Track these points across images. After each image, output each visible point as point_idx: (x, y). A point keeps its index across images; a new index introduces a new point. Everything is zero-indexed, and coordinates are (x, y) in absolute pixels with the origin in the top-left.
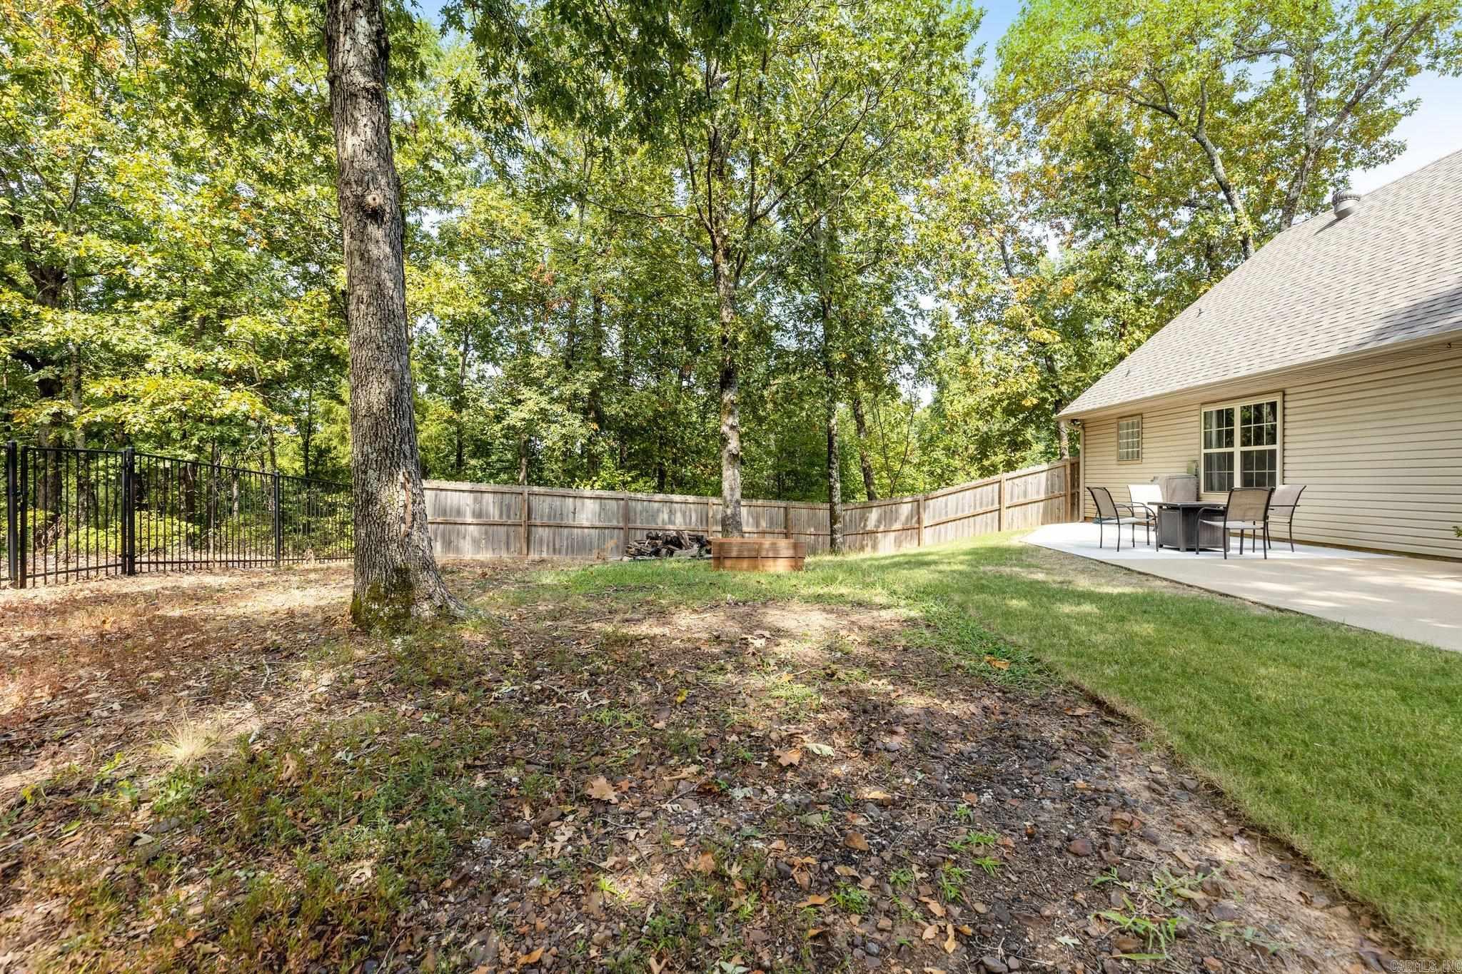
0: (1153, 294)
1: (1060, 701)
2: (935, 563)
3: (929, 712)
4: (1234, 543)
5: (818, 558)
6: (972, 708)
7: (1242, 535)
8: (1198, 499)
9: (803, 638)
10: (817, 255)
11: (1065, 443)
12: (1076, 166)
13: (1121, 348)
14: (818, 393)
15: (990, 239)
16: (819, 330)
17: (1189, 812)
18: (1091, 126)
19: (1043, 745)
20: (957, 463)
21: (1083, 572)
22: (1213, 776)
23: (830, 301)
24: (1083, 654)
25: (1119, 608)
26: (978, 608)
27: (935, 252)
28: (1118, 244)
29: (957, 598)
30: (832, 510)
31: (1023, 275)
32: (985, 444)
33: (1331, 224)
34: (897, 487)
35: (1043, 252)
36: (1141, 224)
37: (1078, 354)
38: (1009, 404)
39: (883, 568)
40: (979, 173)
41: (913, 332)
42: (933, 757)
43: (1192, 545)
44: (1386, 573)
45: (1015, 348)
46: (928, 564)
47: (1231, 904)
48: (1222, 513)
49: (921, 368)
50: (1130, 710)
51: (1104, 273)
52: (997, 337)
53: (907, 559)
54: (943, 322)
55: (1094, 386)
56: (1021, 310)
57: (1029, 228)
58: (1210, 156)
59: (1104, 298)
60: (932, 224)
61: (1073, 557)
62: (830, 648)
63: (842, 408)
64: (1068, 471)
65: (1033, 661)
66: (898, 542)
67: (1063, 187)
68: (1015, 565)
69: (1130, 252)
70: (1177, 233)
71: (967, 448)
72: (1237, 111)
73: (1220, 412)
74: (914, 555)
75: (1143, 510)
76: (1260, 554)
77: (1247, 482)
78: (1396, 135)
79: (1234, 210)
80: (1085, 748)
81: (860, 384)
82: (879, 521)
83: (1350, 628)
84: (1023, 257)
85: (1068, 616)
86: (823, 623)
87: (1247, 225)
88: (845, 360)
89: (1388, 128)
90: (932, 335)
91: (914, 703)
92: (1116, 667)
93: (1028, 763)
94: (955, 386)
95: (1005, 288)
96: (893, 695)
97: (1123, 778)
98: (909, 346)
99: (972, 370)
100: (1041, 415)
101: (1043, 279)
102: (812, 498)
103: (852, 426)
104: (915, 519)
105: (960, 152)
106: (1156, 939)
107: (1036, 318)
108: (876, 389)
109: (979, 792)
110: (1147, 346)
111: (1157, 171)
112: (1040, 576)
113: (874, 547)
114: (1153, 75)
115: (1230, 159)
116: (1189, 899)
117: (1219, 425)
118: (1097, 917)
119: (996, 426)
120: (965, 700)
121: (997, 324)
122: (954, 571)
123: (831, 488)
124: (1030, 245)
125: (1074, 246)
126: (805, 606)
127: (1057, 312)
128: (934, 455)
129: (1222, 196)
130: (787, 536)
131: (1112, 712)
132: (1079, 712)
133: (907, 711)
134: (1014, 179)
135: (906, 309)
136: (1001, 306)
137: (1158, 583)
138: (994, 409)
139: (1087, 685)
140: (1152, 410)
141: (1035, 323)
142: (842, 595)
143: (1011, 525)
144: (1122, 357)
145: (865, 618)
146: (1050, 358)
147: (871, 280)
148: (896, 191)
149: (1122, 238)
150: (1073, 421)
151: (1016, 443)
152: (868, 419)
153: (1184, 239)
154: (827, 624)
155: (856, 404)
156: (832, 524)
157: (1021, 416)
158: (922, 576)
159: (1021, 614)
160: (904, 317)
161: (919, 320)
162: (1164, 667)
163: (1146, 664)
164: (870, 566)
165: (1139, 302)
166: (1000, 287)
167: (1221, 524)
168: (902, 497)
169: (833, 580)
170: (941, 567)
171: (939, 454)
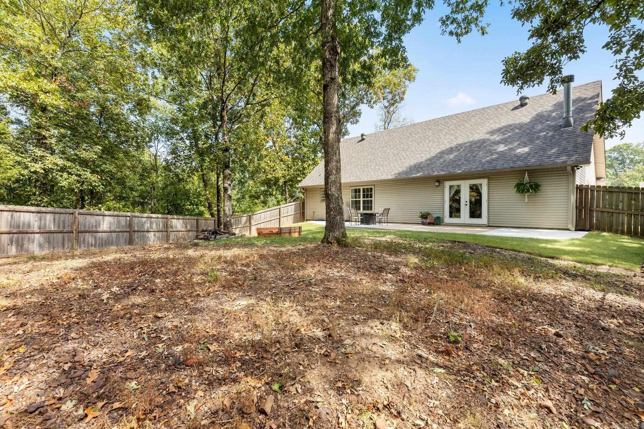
43: (368, 223)
73: (356, 189)
104: (248, 223)
117: (356, 193)
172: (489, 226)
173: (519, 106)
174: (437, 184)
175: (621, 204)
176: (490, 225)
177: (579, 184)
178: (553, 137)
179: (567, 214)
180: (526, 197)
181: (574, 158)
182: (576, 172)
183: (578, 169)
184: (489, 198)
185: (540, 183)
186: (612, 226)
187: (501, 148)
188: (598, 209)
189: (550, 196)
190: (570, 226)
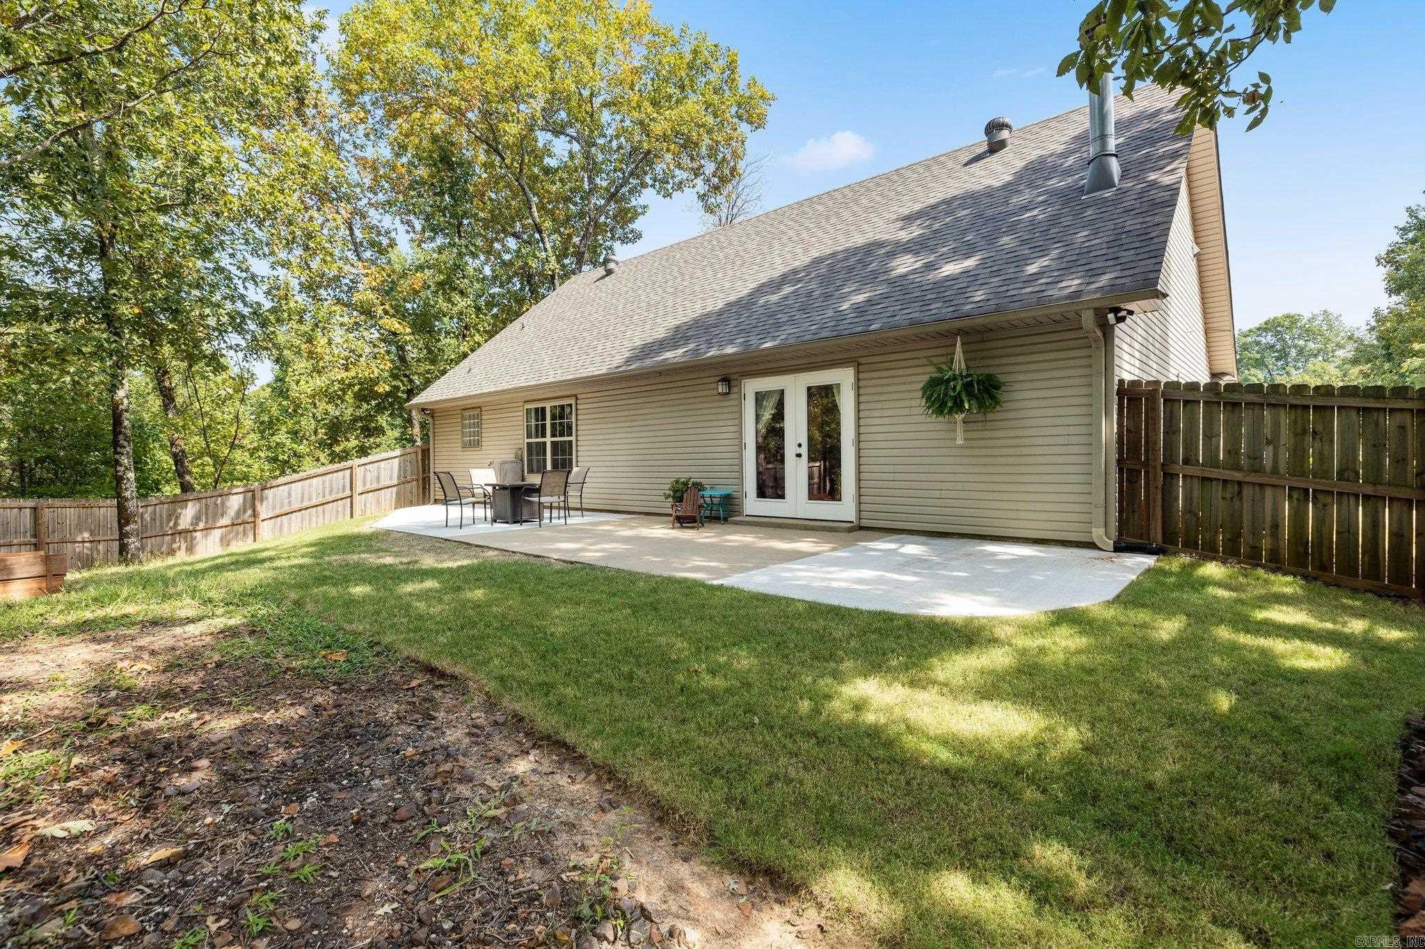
0: (490, 305)
1: (398, 678)
2: (271, 559)
3: (244, 730)
4: (546, 514)
5: (94, 572)
6: (301, 711)
7: (551, 508)
8: (523, 480)
9: (50, 685)
10: (86, 171)
11: (417, 430)
12: (422, 172)
13: (464, 348)
14: (93, 354)
15: (337, 216)
16: (95, 273)
17: (500, 744)
18: (435, 139)
19: (376, 726)
20: (302, 448)
21: (428, 551)
22: (517, 706)
23: (113, 236)
24: (419, 627)
25: (456, 580)
26: (317, 602)
27: (269, 212)
28: (460, 255)
29: (293, 595)
30: (121, 508)
31: (373, 262)
32: (335, 430)
33: (603, 278)
34: (224, 474)
35: (392, 244)
36: (479, 242)
37: (427, 347)
38: (360, 390)
39: (197, 574)
40: (322, 143)
41: (242, 297)
42: (247, 780)
43: (516, 518)
44: (632, 528)
45: (365, 334)
46: (262, 561)
47: (524, 807)
48: (536, 490)
49: (254, 339)
50: (457, 670)
51: (449, 277)
52: (346, 319)
53: (234, 559)
54: (282, 293)
55: (442, 379)
56: (371, 296)
57: (379, 217)
58: (528, 200)
59: (449, 300)
60: (264, 181)
61: (420, 537)
62: (100, 689)
63: (137, 378)
64: (420, 457)
65: (372, 645)
66: (225, 541)
67: (411, 187)
68: (363, 552)
69: (472, 264)
70: (507, 257)
71: (316, 432)
72: (547, 171)
73: (537, 409)
74: (245, 554)
75: (481, 491)
76: (562, 521)
77: (555, 466)
78: (637, 225)
79: (546, 250)
80: (416, 716)
81: (167, 350)
82: (197, 519)
83: (611, 569)
84: (373, 244)
85: (410, 594)
86: (88, 657)
87: (553, 264)
88: (139, 316)
89: (632, 220)
90: (268, 305)
91: (223, 725)
92: (449, 634)
93: (360, 749)
94: (301, 365)
95: (354, 271)
96: (196, 725)
97: (448, 732)
98: (239, 313)
99: (319, 350)
100: (394, 402)
101: (393, 271)
102: (86, 493)
103: (155, 403)
104: (249, 512)
105: (299, 112)
106: (467, 865)
107: (387, 307)
108: (191, 359)
109: (301, 799)
110: (487, 348)
111: (490, 199)
112: (388, 560)
113: (190, 549)
114: (486, 115)
115: (541, 208)
116: (494, 818)
117: (537, 420)
118: (417, 871)
119: (347, 410)
120: (291, 705)
121: (345, 305)
122: (294, 566)
123: (119, 480)
124: (379, 234)
125: (423, 245)
126: (56, 641)
127: (409, 306)
128: (276, 438)
129: (537, 236)
130: (37, 547)
131: (442, 675)
132: (414, 683)
133: (214, 738)
134: (362, 163)
135: (233, 270)
136: (350, 288)
137: (491, 553)
138: (344, 394)
139: (422, 656)
140: (489, 404)
141: (386, 312)
142: (126, 616)
143: (364, 512)
144: (465, 356)
145: (162, 639)
146: (401, 348)
147: (182, 224)
148: (214, 127)
149: (464, 250)
150: (423, 410)
151: (368, 429)
152: (181, 395)
153: (511, 263)
154: (96, 658)
155: (161, 374)
156: (121, 527)
157: (373, 403)
158: (252, 576)
159: (365, 599)
160: (230, 279)
161: (250, 285)
162: (488, 626)
163: (474, 625)
164: (179, 573)
165: (478, 309)
166: (347, 268)
167: (536, 499)
168: (232, 486)
169: (114, 597)
170: (278, 563)
171: (282, 437)
172: (861, 528)
173: (985, 153)
174: (722, 388)
175: (1267, 454)
176: (864, 523)
177: (1127, 377)
178: (1054, 220)
179: (1085, 489)
180: (960, 428)
181: (1104, 280)
182: (1117, 332)
183: (1122, 319)
184: (859, 434)
185: (1002, 378)
186: (1239, 535)
187: (904, 265)
188: (1190, 470)
189: (1033, 422)
190: (1098, 534)
